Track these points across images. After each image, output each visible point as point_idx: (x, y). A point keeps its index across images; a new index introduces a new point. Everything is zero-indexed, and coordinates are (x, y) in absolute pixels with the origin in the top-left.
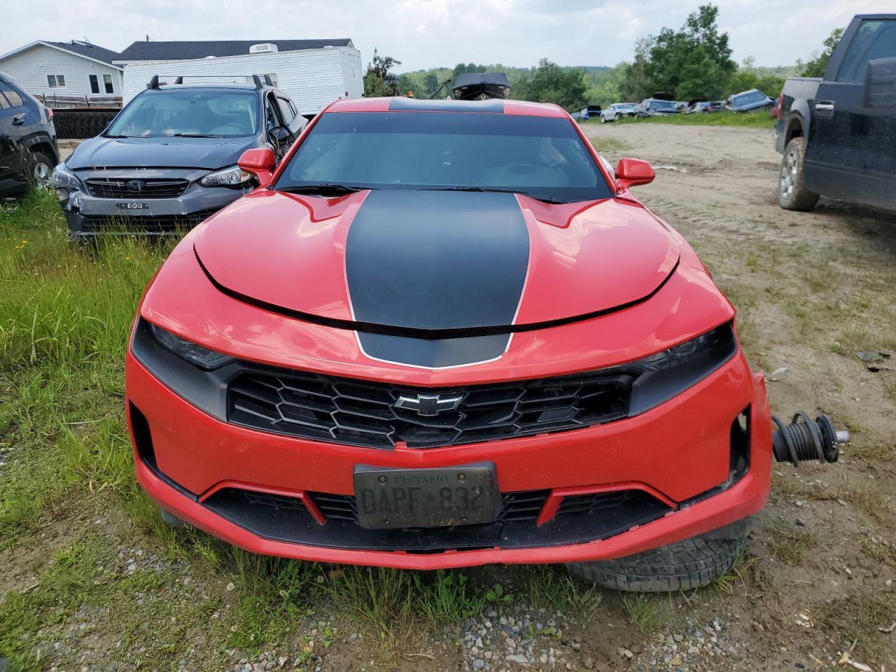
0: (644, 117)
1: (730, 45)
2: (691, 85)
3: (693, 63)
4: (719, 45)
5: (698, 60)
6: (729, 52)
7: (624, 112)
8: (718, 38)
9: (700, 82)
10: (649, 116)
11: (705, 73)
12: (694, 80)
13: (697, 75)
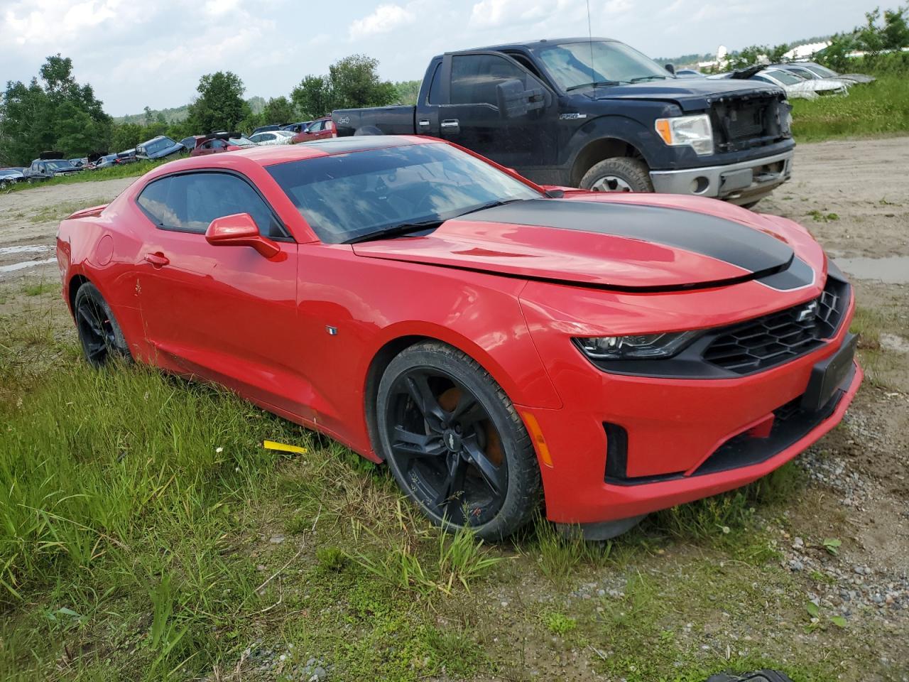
0: (42, 180)
1: (97, 96)
2: (71, 141)
3: (64, 117)
4: (84, 97)
5: (68, 114)
6: (99, 103)
7: (10, 178)
8: (82, 90)
9: (80, 136)
10: (48, 178)
11: (83, 127)
12: (73, 135)
13: (74, 130)
